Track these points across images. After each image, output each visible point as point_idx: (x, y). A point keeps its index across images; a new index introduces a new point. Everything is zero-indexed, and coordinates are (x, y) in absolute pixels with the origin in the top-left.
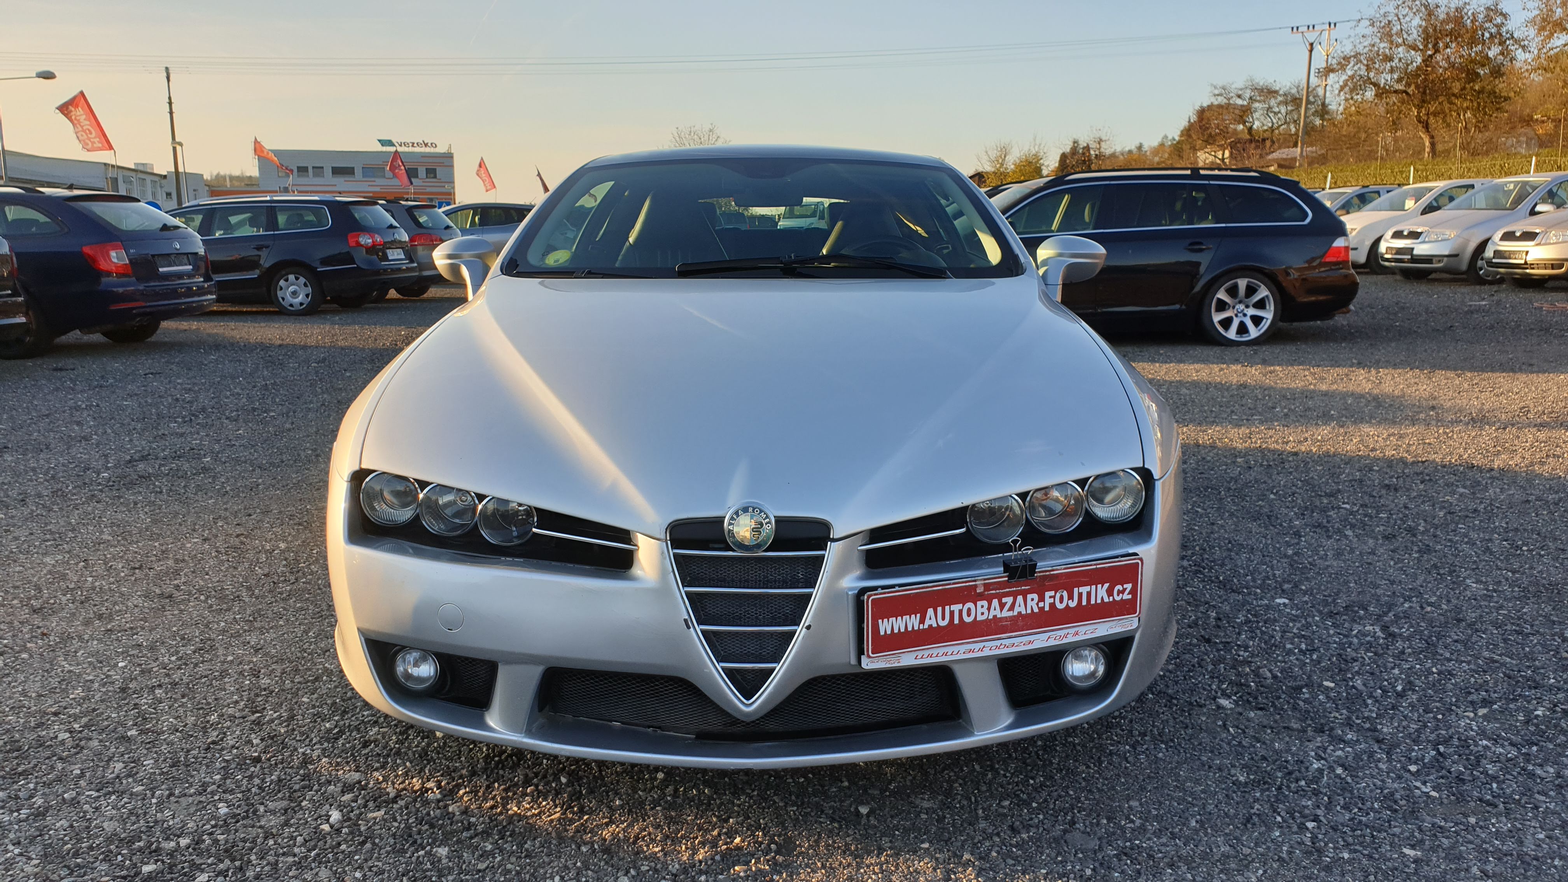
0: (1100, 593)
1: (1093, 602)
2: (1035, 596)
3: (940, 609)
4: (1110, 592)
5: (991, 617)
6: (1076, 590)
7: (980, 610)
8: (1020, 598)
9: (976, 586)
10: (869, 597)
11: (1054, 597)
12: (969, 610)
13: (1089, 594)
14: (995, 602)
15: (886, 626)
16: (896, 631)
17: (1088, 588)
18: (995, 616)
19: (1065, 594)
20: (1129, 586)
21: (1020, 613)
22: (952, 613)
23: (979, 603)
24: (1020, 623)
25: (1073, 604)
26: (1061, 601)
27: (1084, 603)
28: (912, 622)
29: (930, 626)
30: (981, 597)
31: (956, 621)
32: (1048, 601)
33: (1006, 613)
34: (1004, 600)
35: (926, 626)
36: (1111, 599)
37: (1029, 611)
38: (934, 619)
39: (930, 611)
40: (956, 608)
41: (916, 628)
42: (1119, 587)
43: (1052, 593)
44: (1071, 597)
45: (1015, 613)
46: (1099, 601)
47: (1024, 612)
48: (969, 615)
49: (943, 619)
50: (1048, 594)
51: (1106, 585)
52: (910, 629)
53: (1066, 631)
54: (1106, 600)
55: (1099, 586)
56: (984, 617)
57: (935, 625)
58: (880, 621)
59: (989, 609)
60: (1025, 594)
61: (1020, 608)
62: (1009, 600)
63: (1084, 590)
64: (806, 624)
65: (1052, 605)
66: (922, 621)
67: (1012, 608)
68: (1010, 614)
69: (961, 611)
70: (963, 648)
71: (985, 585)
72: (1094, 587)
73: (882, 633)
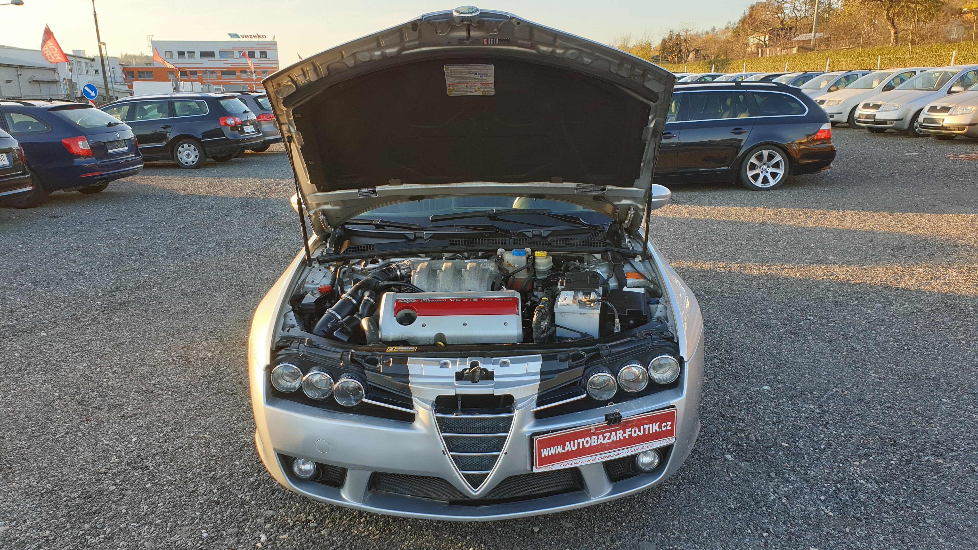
0: (655, 427)
1: (651, 432)
2: (621, 432)
3: (572, 442)
4: (660, 427)
5: (599, 443)
6: (642, 427)
7: (593, 440)
8: (613, 433)
9: (591, 429)
10: (536, 439)
11: (631, 431)
12: (587, 441)
13: (649, 428)
14: (601, 436)
15: (545, 453)
16: (550, 454)
17: (648, 426)
18: (601, 443)
19: (637, 429)
20: (670, 423)
21: (613, 440)
22: (579, 443)
23: (593, 437)
24: (614, 445)
25: (640, 434)
26: (635, 433)
27: (647, 433)
28: (559, 449)
29: (568, 451)
30: (593, 434)
31: (581, 447)
32: (628, 433)
33: (606, 441)
34: (605, 435)
35: (566, 451)
36: (661, 430)
37: (618, 439)
38: (569, 447)
39: (568, 443)
40: (581, 440)
41: (560, 452)
42: (665, 424)
43: (630, 429)
44: (640, 431)
45: (611, 441)
46: (654, 431)
47: (615, 440)
48: (587, 443)
49: (574, 446)
50: (628, 430)
51: (658, 423)
52: (557, 453)
53: (637, 447)
54: (658, 430)
55: (654, 424)
56: (595, 444)
57: (570, 450)
58: (542, 450)
59: (598, 440)
60: (616, 431)
61: (614, 438)
62: (608, 435)
63: (646, 426)
64: (505, 452)
65: (630, 435)
66: (564, 448)
67: (609, 438)
68: (609, 441)
69: (583, 442)
70: (584, 460)
71: (595, 428)
72: (651, 425)
73: (543, 456)
